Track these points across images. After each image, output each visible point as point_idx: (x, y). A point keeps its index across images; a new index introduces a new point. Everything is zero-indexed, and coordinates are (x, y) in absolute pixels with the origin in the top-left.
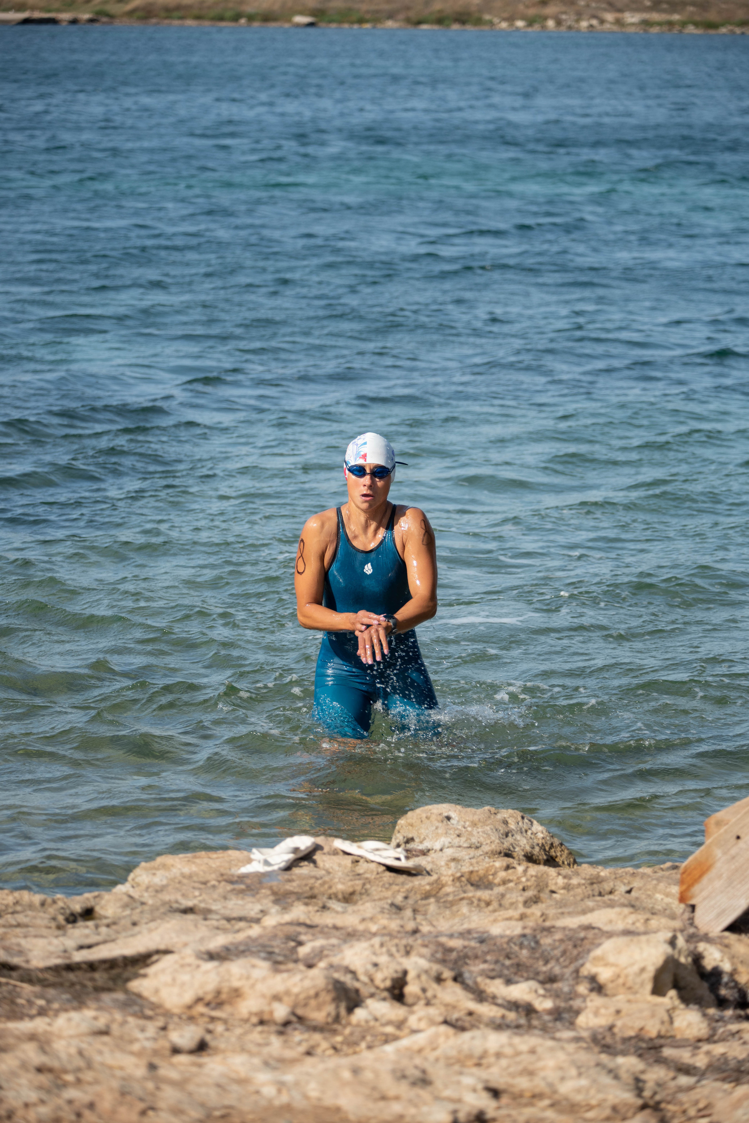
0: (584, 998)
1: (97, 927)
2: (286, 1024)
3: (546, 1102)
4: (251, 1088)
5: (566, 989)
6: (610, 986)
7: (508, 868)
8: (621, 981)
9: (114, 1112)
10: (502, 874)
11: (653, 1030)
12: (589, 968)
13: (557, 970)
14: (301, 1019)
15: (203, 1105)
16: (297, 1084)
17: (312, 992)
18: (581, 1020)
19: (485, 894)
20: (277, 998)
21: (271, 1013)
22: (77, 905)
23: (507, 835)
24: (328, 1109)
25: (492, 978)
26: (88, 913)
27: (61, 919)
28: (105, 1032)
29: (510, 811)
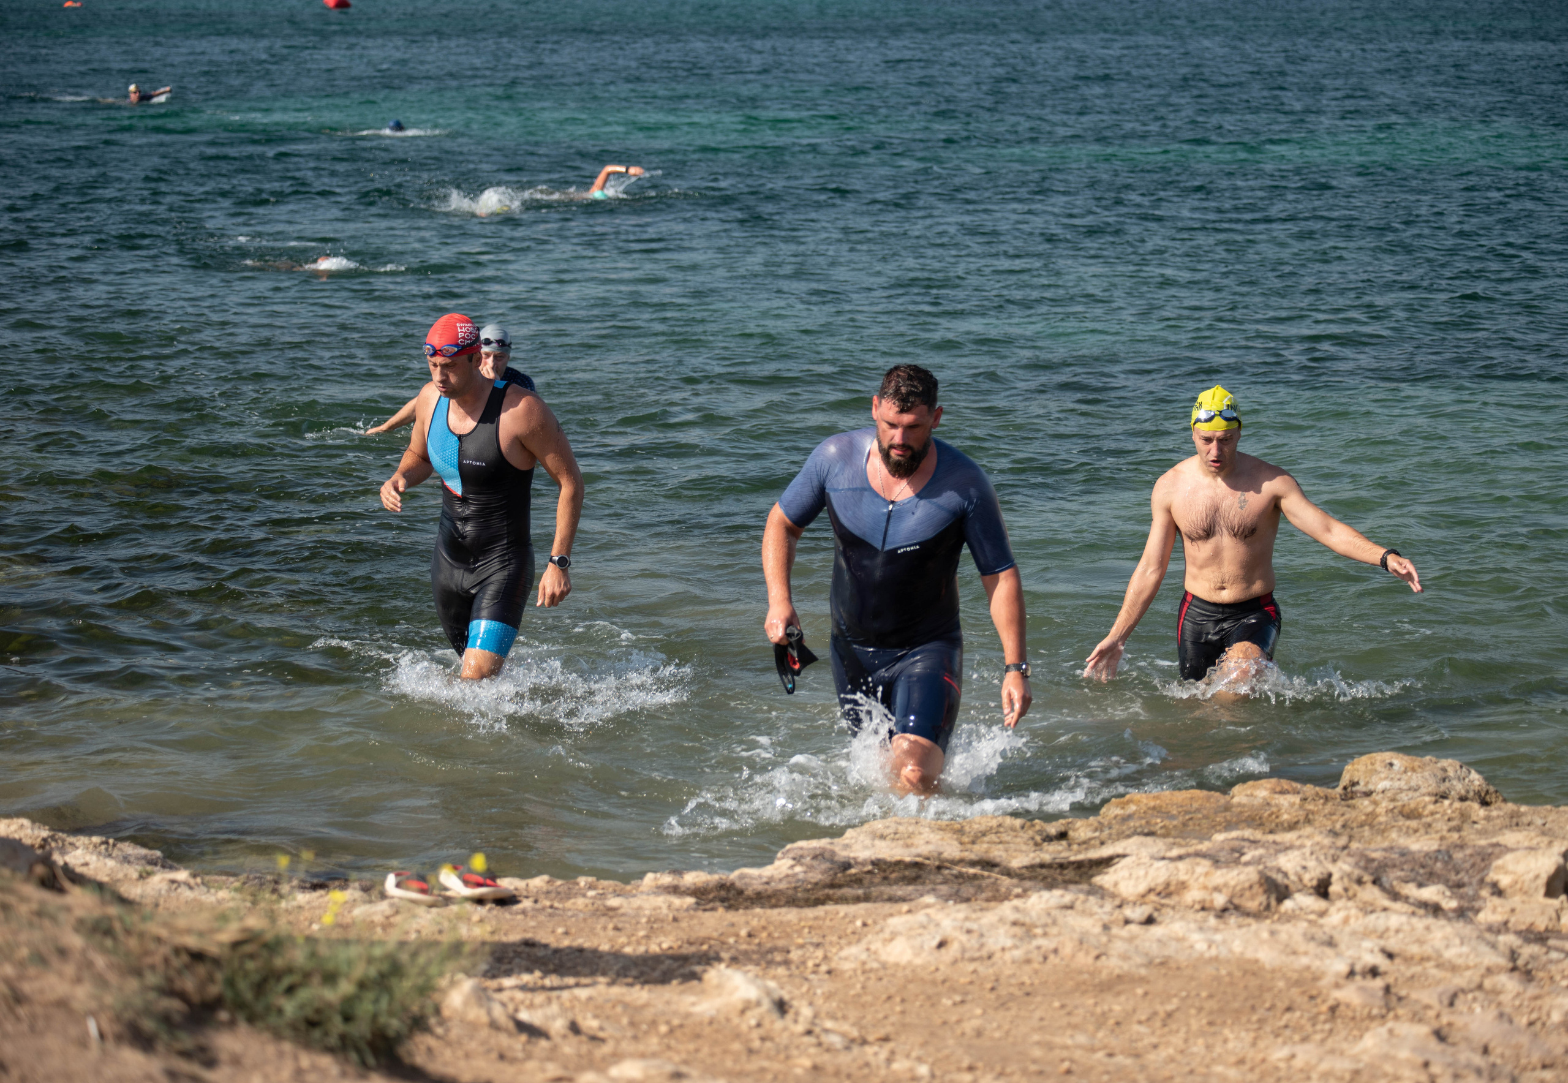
0: (1485, 900)
1: (1070, 845)
2: (1225, 910)
3: (1432, 963)
4: (1186, 944)
5: (1471, 893)
6: (1509, 891)
7: (1436, 802)
8: (1518, 886)
9: (1073, 956)
10: (1431, 807)
11: (1541, 925)
12: (1492, 876)
13: (1466, 879)
14: (1237, 908)
15: (1147, 954)
16: (1224, 942)
17: (1247, 885)
18: (1482, 917)
19: (1414, 824)
20: (1217, 889)
21: (1212, 901)
22: (1053, 829)
23: (1444, 780)
24: (1249, 961)
25: (1407, 882)
26: (1063, 836)
27: (1038, 838)
28: (1070, 907)
29: (1450, 761)
